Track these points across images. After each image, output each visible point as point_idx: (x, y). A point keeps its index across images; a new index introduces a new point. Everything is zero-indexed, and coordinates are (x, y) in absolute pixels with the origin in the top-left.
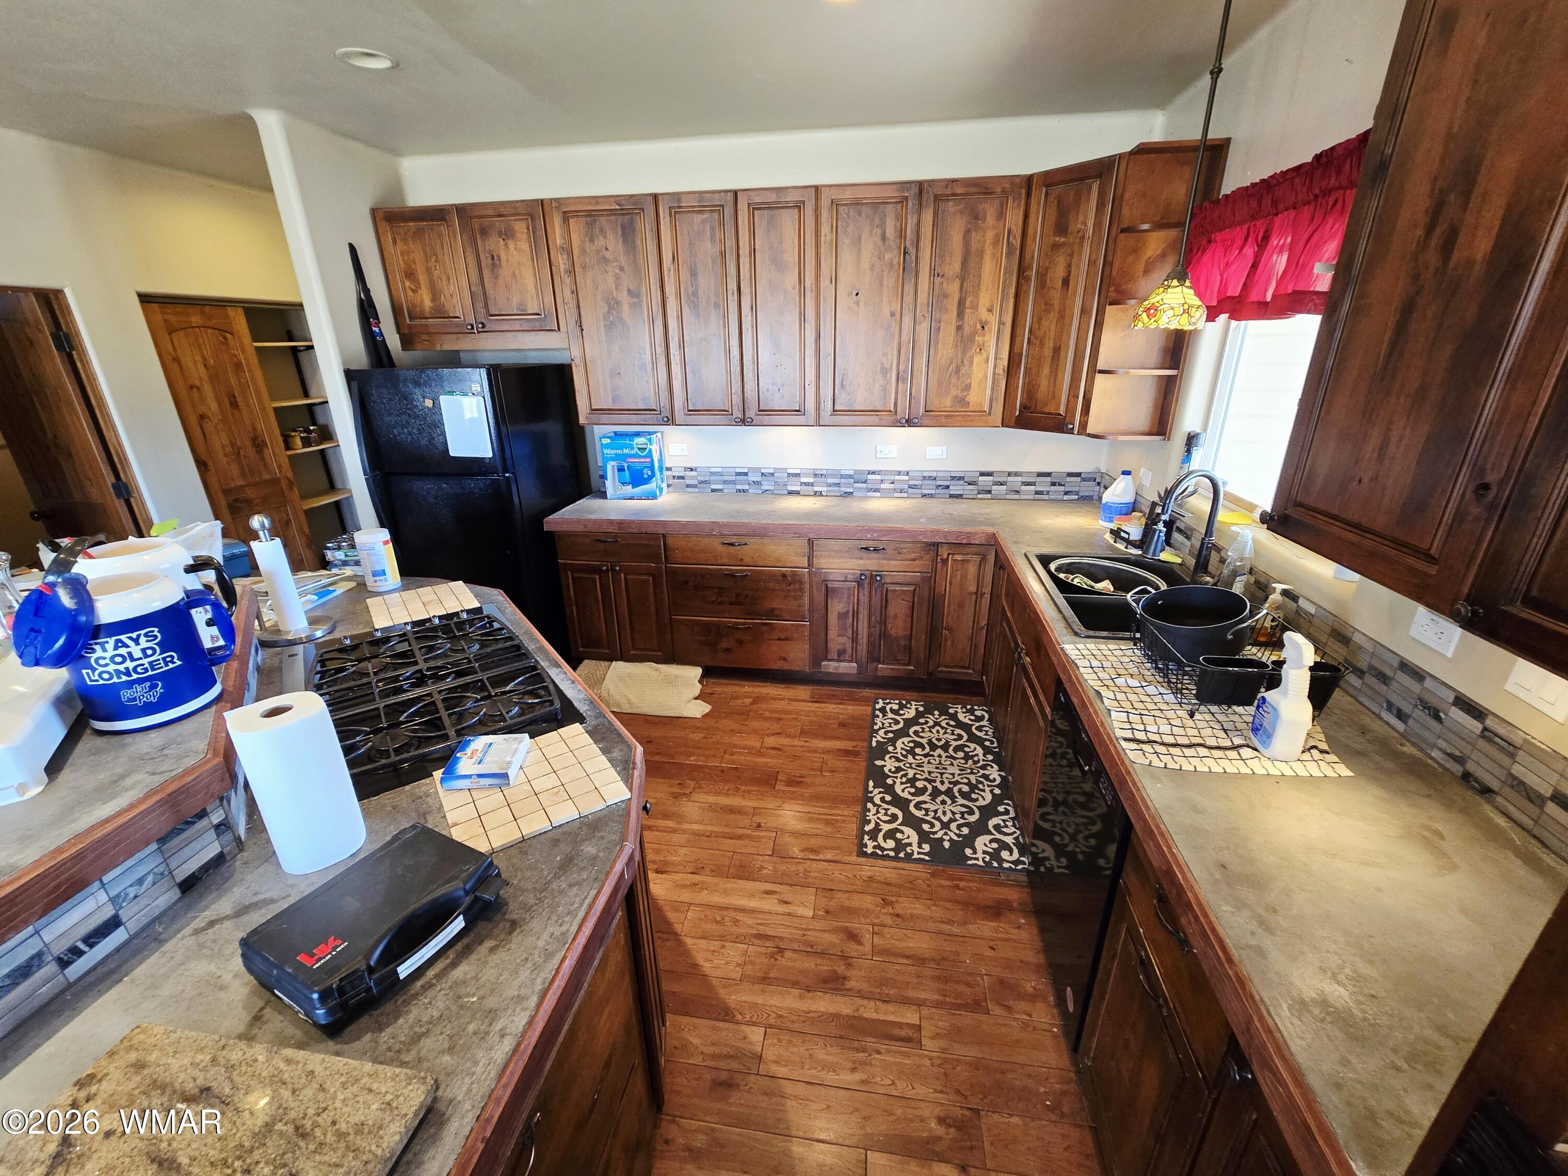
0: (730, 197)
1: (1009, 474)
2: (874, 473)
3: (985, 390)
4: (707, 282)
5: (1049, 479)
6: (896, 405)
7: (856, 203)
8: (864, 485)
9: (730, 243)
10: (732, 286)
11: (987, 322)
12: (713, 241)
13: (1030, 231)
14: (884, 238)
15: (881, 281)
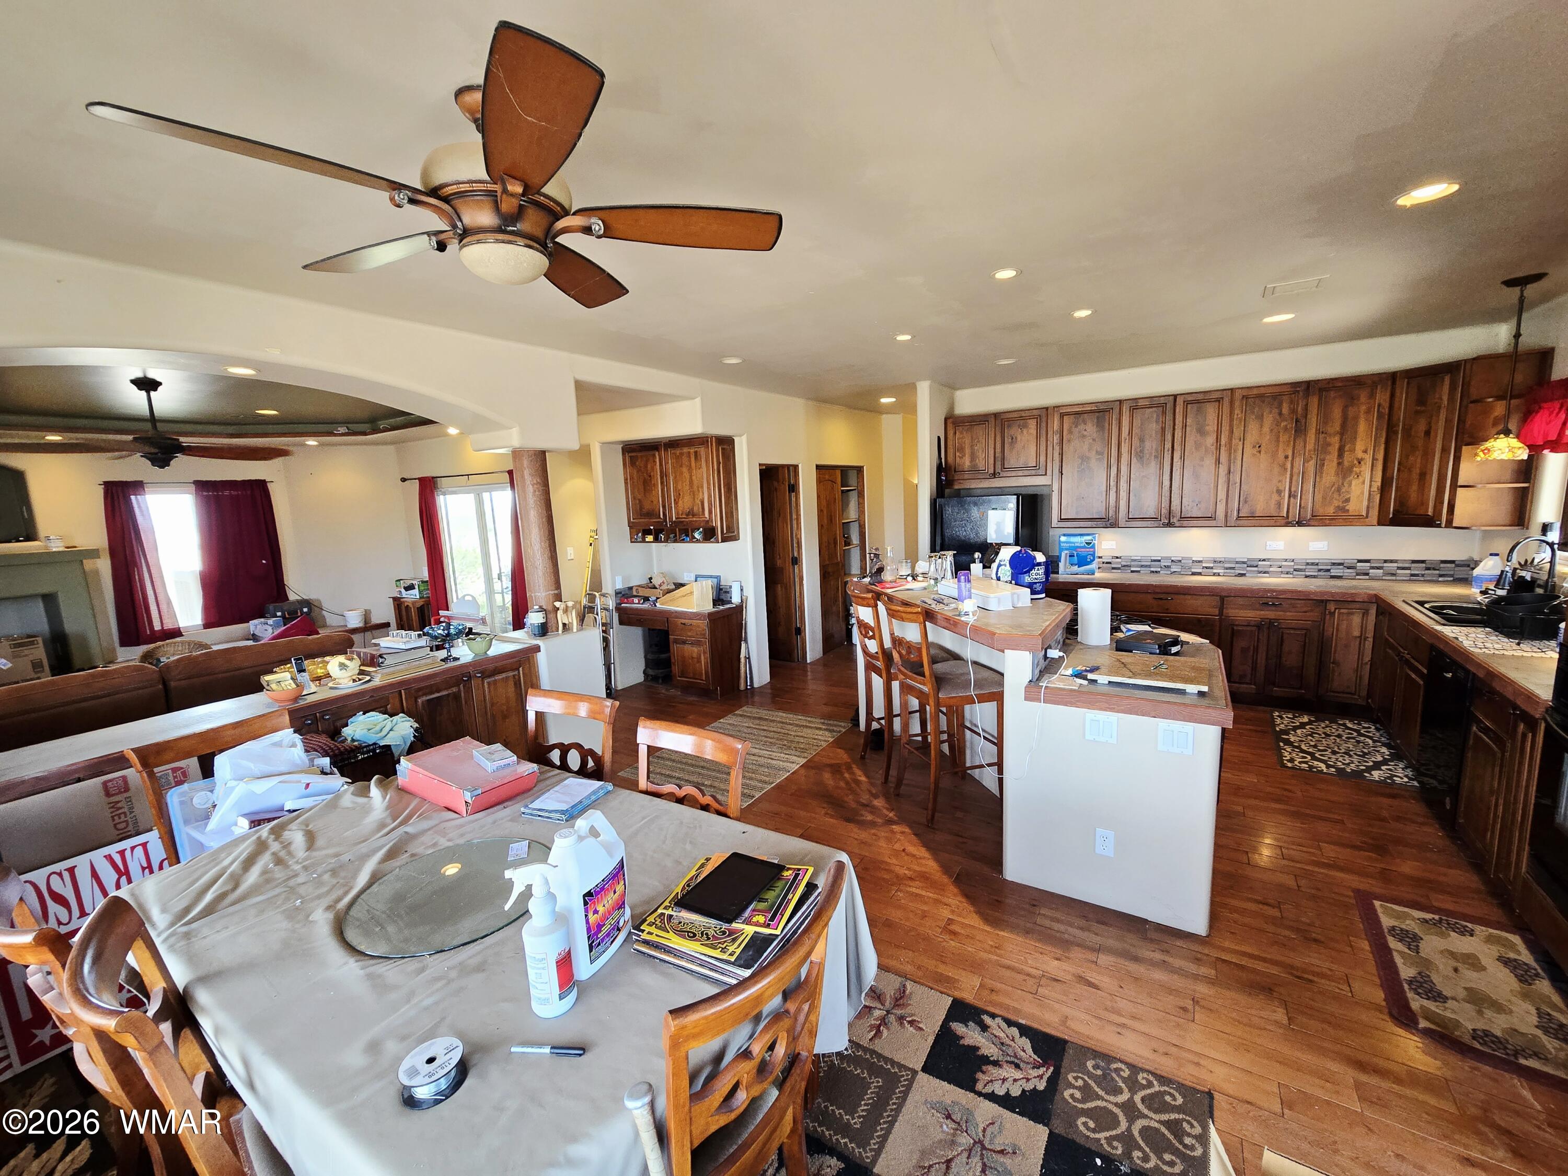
0: (1171, 398)
1: (1385, 561)
2: (1264, 560)
3: (1362, 501)
4: (1151, 445)
5: (1424, 565)
6: (1288, 512)
7: (1261, 397)
8: (1255, 569)
9: (1169, 423)
10: (1168, 445)
11: (1362, 459)
12: (1157, 422)
13: (1396, 405)
14: (1280, 414)
15: (1278, 437)
